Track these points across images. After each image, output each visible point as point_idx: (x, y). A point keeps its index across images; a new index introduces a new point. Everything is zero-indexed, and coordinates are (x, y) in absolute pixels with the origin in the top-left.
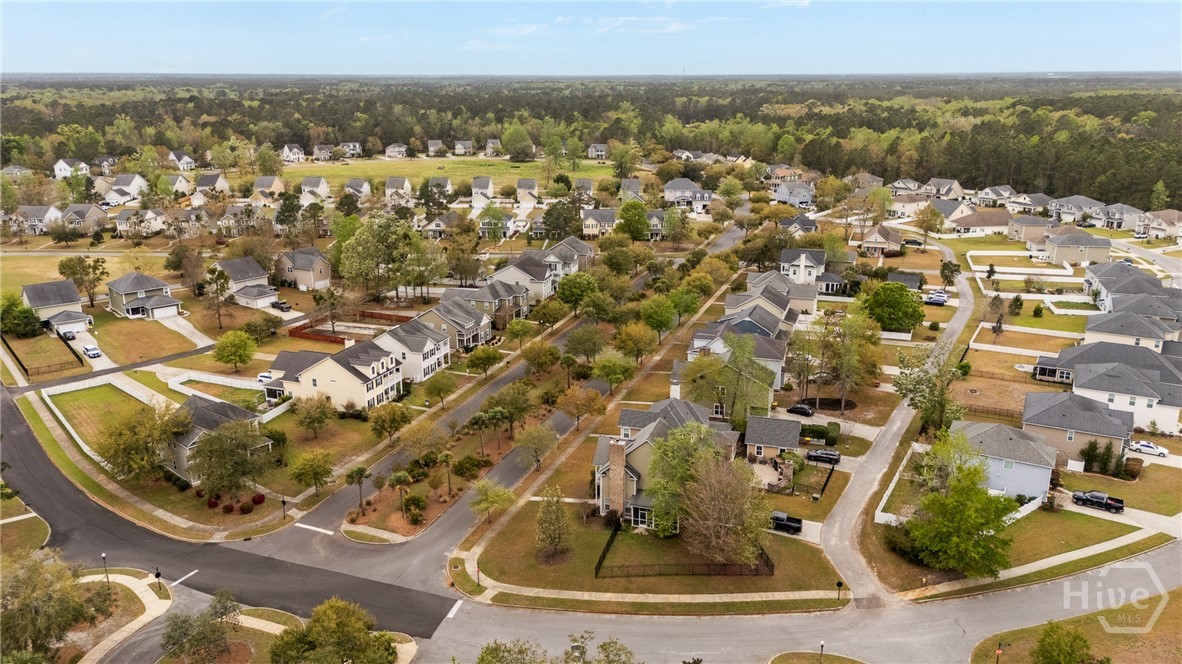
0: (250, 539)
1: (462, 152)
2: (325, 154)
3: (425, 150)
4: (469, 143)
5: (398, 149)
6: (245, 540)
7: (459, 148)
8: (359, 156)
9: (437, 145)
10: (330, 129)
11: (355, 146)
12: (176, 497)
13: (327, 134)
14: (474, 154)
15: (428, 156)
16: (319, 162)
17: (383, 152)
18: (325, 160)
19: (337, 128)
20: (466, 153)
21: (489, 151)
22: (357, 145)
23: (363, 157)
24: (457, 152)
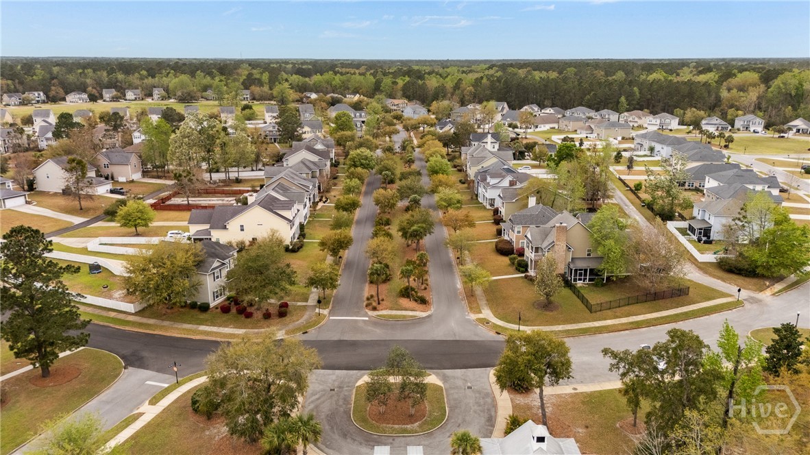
0: (306, 332)
1: (133, 97)
2: (15, 100)
3: (101, 97)
4: (138, 91)
5: (78, 96)
6: (304, 333)
7: (130, 95)
8: (44, 102)
9: (111, 92)
10: (10, 82)
11: (39, 94)
12: (203, 316)
13: (8, 85)
14: (142, 99)
15: (104, 101)
16: (11, 107)
17: (64, 99)
18: (15, 105)
19: (17, 81)
20: (136, 98)
21: (155, 97)
22: (42, 94)
23: (47, 103)
24: (128, 97)
